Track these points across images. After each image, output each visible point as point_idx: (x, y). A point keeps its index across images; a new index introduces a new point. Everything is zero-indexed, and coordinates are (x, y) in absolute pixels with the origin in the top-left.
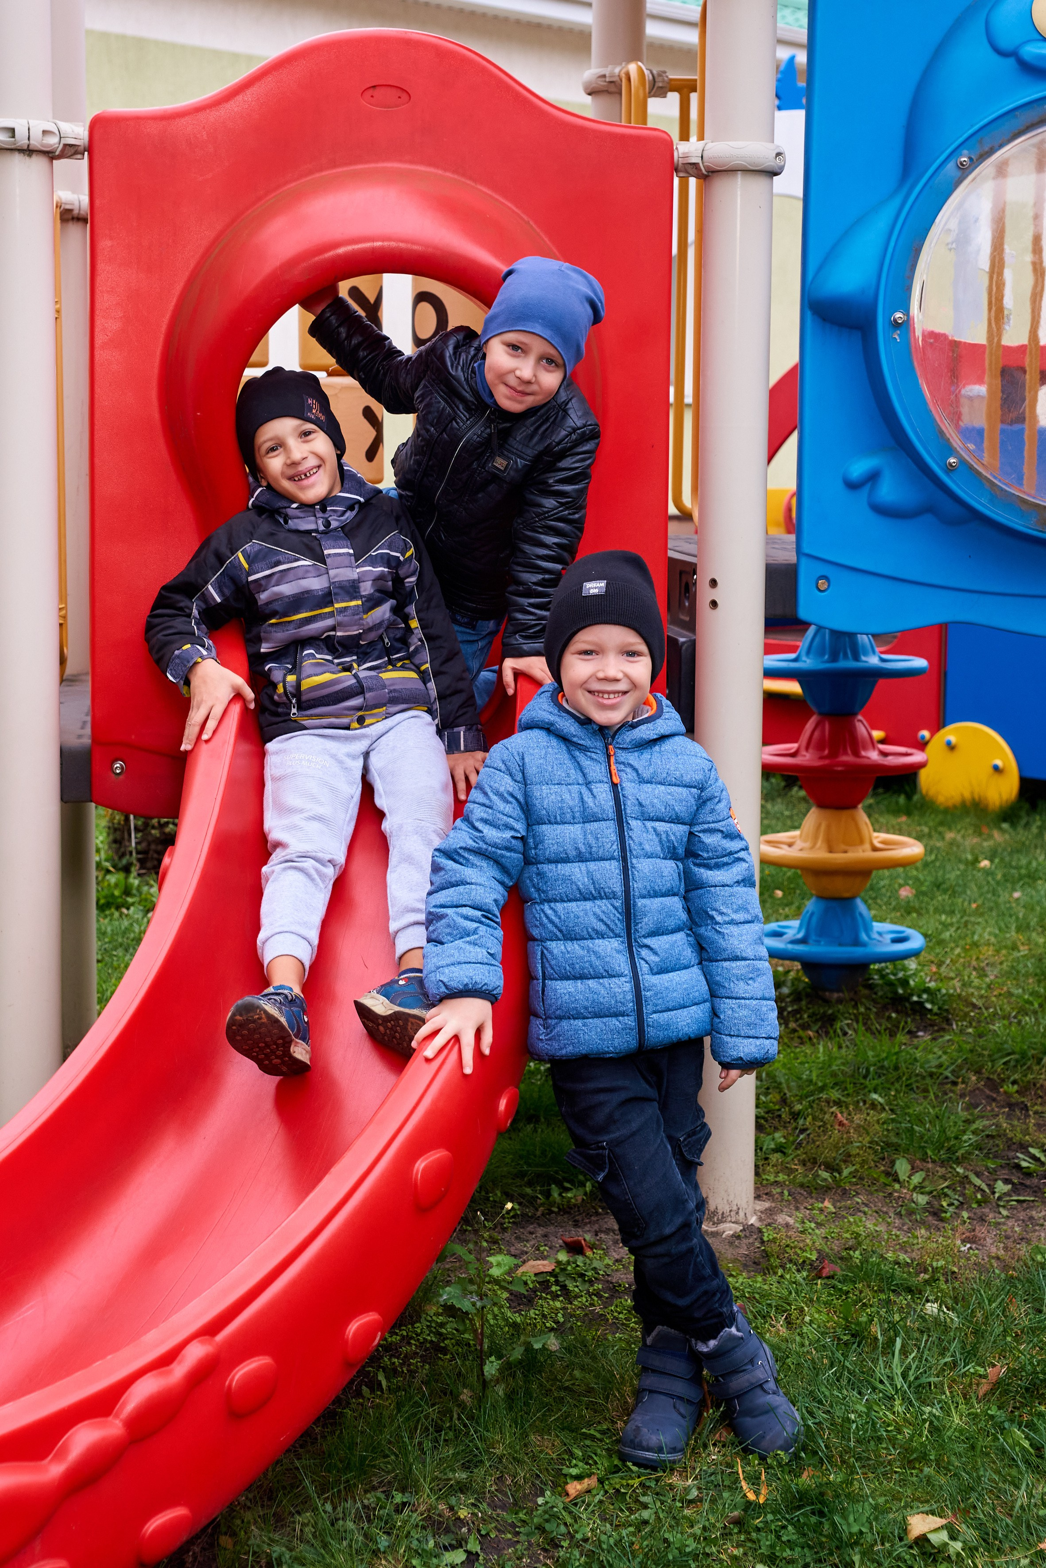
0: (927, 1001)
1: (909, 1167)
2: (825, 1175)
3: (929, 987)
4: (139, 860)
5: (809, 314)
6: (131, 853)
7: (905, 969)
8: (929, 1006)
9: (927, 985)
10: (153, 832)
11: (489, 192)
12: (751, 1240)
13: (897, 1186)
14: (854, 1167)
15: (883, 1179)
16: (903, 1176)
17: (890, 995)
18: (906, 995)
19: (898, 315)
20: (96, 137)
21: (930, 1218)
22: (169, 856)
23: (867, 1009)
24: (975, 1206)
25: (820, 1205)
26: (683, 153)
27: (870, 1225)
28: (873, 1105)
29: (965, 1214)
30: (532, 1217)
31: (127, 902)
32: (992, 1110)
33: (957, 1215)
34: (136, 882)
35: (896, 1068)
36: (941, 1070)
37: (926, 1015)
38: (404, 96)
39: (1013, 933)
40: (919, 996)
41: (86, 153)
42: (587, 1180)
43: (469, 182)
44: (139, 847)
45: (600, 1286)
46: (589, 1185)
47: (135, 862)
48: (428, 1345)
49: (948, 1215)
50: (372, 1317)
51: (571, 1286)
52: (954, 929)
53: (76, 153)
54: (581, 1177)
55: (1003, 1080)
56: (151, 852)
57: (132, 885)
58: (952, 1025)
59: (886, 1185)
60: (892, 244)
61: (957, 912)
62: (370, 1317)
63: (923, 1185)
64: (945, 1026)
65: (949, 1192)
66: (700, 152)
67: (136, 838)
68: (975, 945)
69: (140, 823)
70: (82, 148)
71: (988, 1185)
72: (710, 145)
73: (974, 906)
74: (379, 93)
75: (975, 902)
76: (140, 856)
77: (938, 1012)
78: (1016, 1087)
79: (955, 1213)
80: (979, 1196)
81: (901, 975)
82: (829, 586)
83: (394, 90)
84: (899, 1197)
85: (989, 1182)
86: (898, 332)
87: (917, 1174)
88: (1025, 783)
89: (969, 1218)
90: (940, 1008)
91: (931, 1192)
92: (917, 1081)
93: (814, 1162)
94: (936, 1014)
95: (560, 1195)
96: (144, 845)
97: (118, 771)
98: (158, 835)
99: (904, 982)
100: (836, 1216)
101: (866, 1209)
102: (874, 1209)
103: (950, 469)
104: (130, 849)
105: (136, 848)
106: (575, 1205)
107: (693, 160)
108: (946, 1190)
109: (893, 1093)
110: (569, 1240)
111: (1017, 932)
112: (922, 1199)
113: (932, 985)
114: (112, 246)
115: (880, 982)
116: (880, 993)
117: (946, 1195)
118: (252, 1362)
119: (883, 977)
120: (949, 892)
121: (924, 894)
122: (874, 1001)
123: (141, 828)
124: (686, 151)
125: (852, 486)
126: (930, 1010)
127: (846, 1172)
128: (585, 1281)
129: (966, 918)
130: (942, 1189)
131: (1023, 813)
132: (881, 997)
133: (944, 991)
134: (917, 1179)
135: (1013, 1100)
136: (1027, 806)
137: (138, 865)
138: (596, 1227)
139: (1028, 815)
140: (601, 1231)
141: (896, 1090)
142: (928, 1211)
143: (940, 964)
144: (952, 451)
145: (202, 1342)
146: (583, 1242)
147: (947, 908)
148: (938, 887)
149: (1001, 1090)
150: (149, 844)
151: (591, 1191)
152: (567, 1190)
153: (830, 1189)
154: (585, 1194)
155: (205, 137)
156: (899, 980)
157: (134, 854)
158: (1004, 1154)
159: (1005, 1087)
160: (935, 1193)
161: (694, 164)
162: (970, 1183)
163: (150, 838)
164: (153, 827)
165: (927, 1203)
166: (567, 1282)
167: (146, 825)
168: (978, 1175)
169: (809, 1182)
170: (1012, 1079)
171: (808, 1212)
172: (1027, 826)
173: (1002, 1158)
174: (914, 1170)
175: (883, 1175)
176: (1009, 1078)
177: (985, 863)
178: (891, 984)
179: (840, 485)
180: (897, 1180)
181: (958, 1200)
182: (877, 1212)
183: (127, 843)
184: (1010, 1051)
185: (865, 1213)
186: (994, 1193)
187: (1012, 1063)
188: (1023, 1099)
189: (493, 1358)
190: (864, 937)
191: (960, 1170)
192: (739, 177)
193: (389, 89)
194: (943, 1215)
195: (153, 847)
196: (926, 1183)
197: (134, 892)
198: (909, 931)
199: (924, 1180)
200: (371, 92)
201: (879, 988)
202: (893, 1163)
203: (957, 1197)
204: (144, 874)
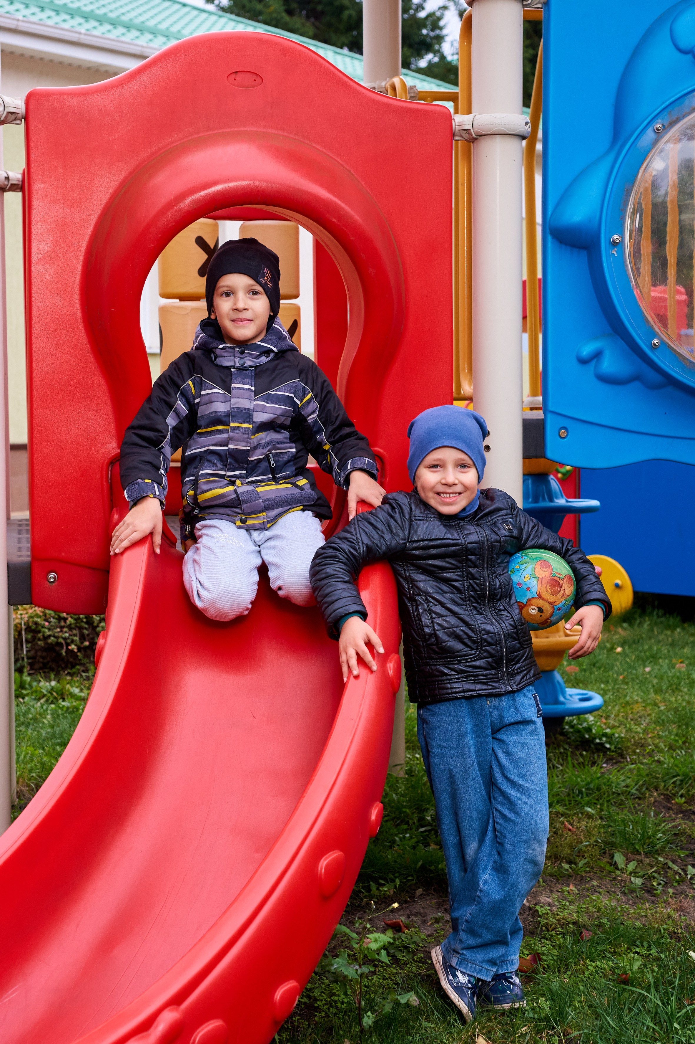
0: (606, 742)
1: (625, 859)
2: (566, 866)
3: (605, 733)
4: (29, 664)
5: (549, 238)
6: (23, 659)
7: (586, 720)
8: (608, 746)
9: (604, 731)
10: (39, 643)
11: (321, 149)
12: (525, 916)
13: (618, 873)
14: (586, 860)
15: (608, 868)
16: (621, 865)
17: (579, 739)
18: (591, 739)
19: (615, 237)
20: (31, 107)
21: (646, 895)
22: (103, 639)
23: (565, 749)
24: (675, 884)
25: (568, 889)
26: (459, 122)
27: (606, 901)
28: (589, 816)
29: (671, 891)
30: (359, 906)
31: (22, 693)
32: (670, 816)
33: (665, 892)
34: (28, 679)
35: (599, 789)
36: (628, 789)
37: (606, 752)
38: (258, 80)
39: (653, 695)
40: (600, 739)
41: (23, 120)
42: (396, 877)
43: (306, 141)
44: (29, 654)
45: (422, 955)
46: (398, 882)
47: (26, 665)
48: (303, 1006)
49: (659, 892)
50: (293, 984)
51: (399, 956)
52: (611, 693)
53: (16, 119)
54: (391, 876)
55: (674, 795)
56: (38, 658)
57: (25, 681)
58: (626, 758)
59: (610, 872)
60: (610, 186)
61: (610, 682)
62: (290, 984)
63: (636, 871)
64: (619, 759)
65: (655, 875)
66: (471, 121)
67: (27, 647)
68: (628, 703)
69: (29, 637)
70: (20, 116)
71: (682, 869)
72: (478, 117)
73: (621, 677)
74: (239, 77)
75: (621, 675)
76: (30, 661)
77: (614, 750)
78: (683, 800)
79: (663, 890)
80: (677, 878)
81: (585, 725)
82: (567, 434)
83: (251, 75)
84: (622, 880)
85: (682, 867)
86: (616, 249)
87: (631, 863)
88: (636, 594)
89: (673, 893)
90: (615, 747)
91: (644, 876)
92: (614, 798)
93: (556, 858)
94: (613, 751)
95: (378, 889)
96: (32, 653)
97: (52, 580)
98: (43, 645)
99: (589, 730)
100: (581, 896)
101: (601, 890)
102: (606, 890)
103: (654, 347)
104: (22, 656)
105: (27, 655)
106: (389, 896)
107: (466, 128)
108: (654, 874)
109: (599, 806)
110: (390, 922)
111: (655, 694)
112: (639, 881)
113: (608, 731)
114: (44, 188)
115: (571, 730)
116: (573, 738)
117: (654, 878)
118: (209, 1025)
119: (572, 727)
120: (602, 669)
121: (585, 670)
122: (569, 744)
123: (30, 640)
124: (461, 121)
125: (583, 362)
126: (609, 749)
127: (581, 864)
128: (409, 952)
129: (616, 687)
130: (651, 873)
131: (637, 616)
132: (573, 741)
133: (617, 735)
134: (631, 866)
135: (684, 809)
136: (639, 611)
137: (29, 668)
138: (408, 912)
139: (640, 617)
140: (412, 915)
141: (601, 805)
142: (644, 890)
143: (607, 717)
144: (655, 335)
145: (171, 1010)
146: (401, 924)
147: (604, 679)
148: (594, 665)
149: (673, 802)
150: (36, 652)
151: (400, 885)
152: (383, 885)
153: (571, 876)
154: (395, 888)
155: (112, 108)
156: (584, 728)
157: (25, 659)
158: (687, 846)
159: (676, 799)
160: (646, 876)
161: (467, 130)
162: (669, 868)
163: (37, 648)
164: (39, 639)
165: (643, 884)
166: (396, 954)
167: (34, 638)
168: (674, 862)
169: (556, 872)
170: (680, 793)
171: (559, 894)
172: (640, 624)
173: (687, 849)
174: (628, 860)
175: (608, 865)
176: (677, 793)
177: (619, 650)
178: (579, 731)
179: (574, 361)
180: (617, 868)
181: (663, 881)
182: (608, 892)
183: (20, 652)
184: (675, 774)
185: (600, 893)
186: (687, 875)
187: (678, 783)
188: (690, 808)
189: (369, 1013)
190: (561, 699)
191: (660, 859)
192: (498, 139)
193: (247, 74)
194: (655, 892)
195: (39, 654)
196: (638, 870)
197: (27, 686)
198: (591, 693)
199: (636, 867)
200: (233, 76)
201: (571, 734)
202: (612, 857)
203: (662, 878)
204: (33, 674)
